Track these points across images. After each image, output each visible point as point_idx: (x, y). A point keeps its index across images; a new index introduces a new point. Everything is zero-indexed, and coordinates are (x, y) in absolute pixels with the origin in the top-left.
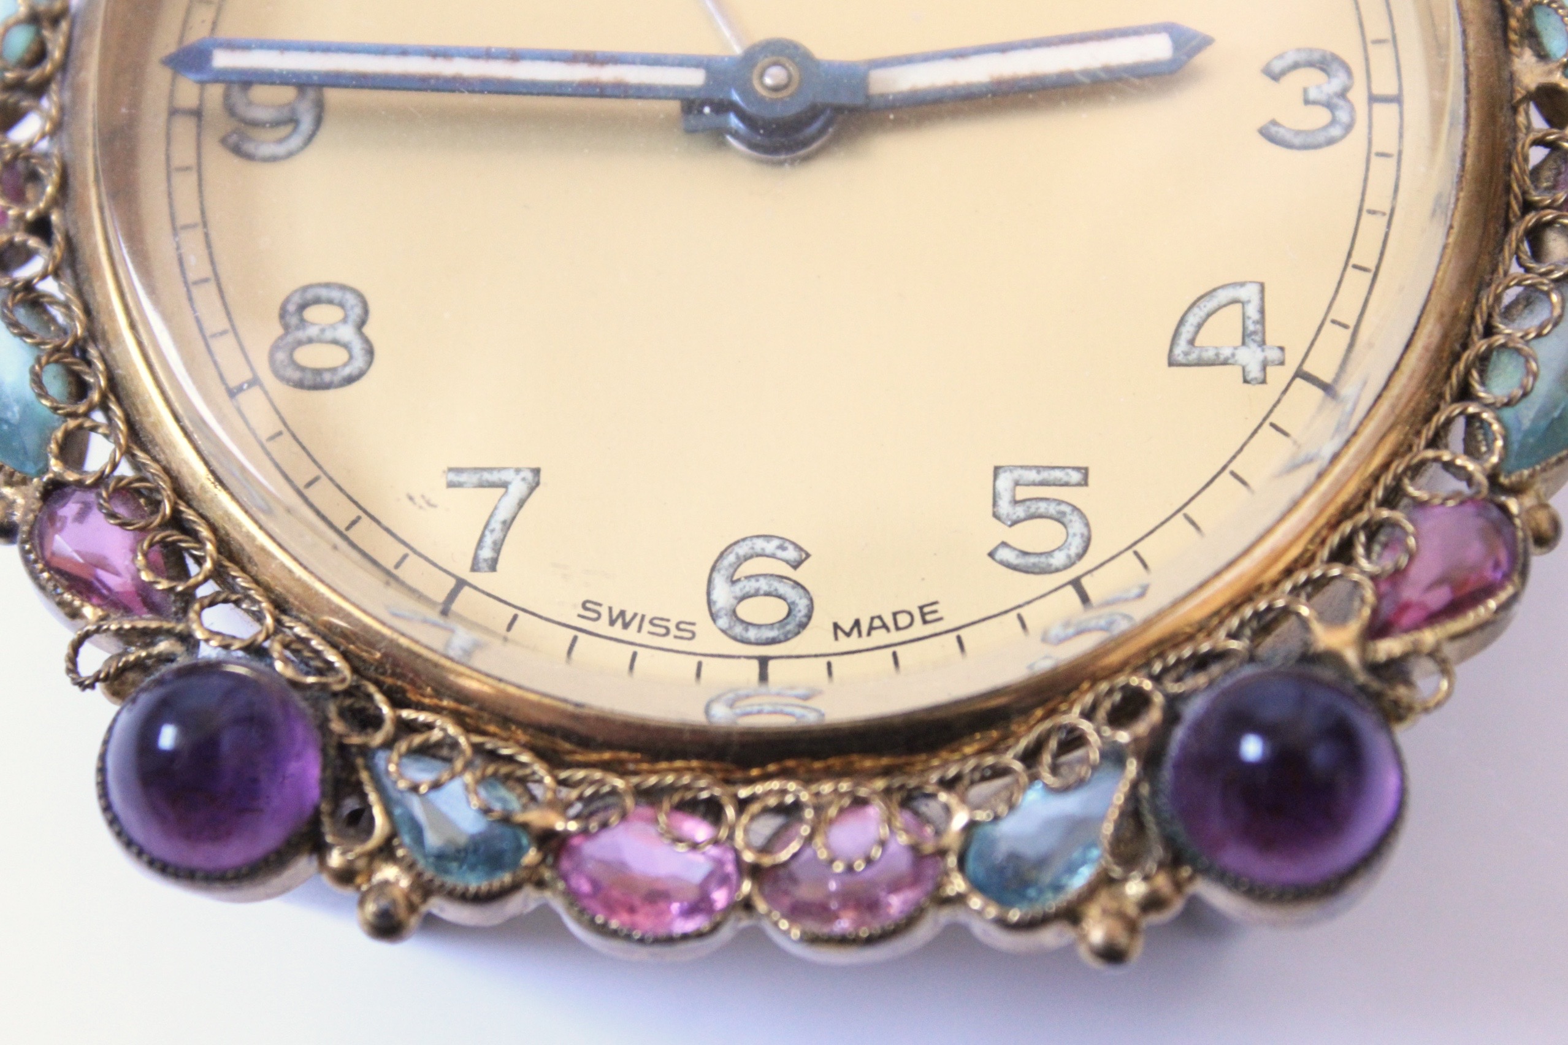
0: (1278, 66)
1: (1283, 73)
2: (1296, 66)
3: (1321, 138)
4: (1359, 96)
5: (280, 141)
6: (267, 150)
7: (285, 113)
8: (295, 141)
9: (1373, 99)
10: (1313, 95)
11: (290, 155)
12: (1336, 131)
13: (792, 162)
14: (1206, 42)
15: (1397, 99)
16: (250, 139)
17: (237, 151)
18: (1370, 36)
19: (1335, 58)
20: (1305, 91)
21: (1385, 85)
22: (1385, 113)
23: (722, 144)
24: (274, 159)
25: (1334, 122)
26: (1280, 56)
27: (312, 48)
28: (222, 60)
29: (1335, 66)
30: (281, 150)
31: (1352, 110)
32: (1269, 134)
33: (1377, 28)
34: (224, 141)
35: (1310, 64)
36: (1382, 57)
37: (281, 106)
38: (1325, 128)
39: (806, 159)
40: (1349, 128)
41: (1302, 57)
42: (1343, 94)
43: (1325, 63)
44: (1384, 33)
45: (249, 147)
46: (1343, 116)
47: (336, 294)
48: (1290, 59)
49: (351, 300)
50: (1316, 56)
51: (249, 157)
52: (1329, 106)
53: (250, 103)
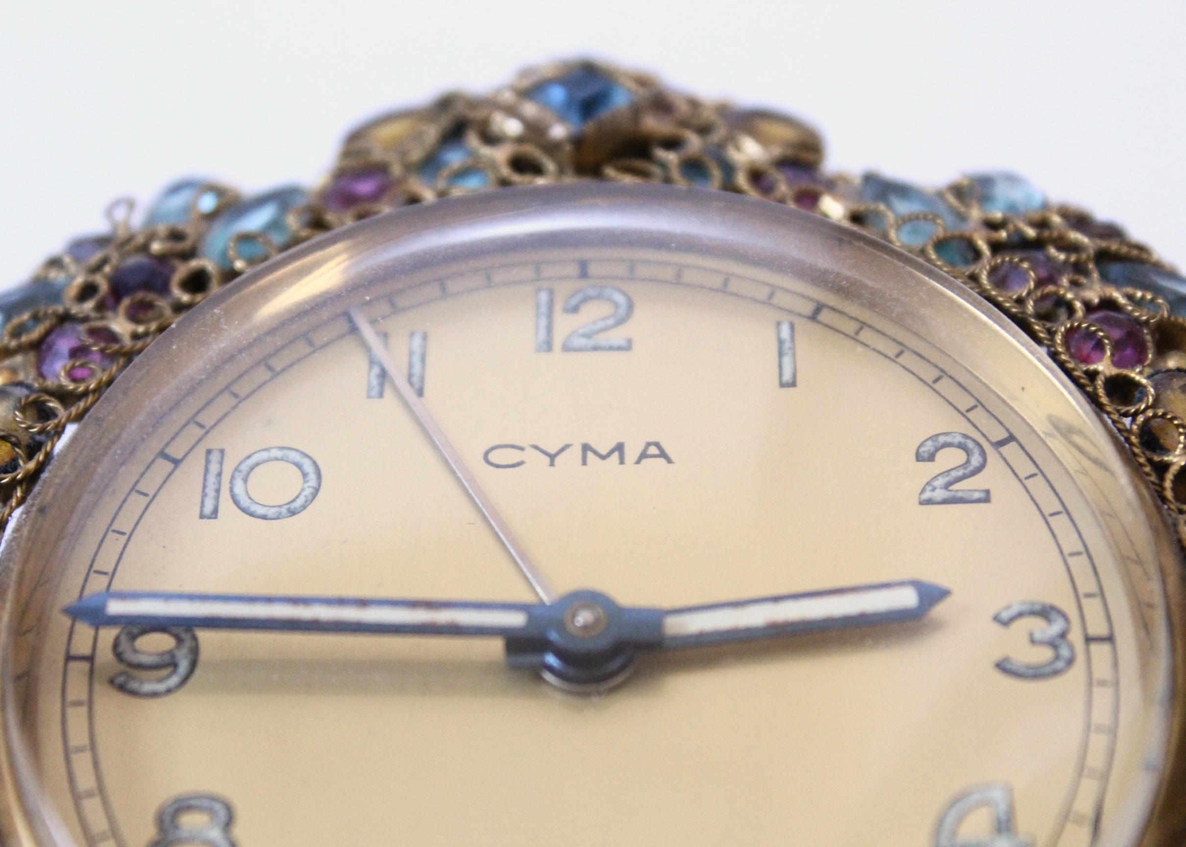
0: (1005, 615)
1: (1012, 619)
2: (1020, 615)
3: (1048, 669)
4: (1076, 637)
5: (160, 680)
6: (148, 687)
7: (167, 658)
8: (174, 680)
9: (1089, 640)
10: (1038, 636)
11: (169, 691)
12: (1060, 665)
13: (599, 693)
14: (943, 594)
15: (1110, 639)
16: (134, 679)
17: (122, 688)
18: (1082, 590)
19: (1053, 608)
20: (1031, 635)
21: (1097, 627)
22: (1100, 651)
23: (539, 679)
24: (155, 695)
25: (1057, 657)
26: (1008, 607)
27: (192, 597)
28: (115, 608)
29: (1054, 615)
30: (161, 687)
31: (1071, 648)
32: (1004, 667)
33: (1087, 584)
34: (111, 682)
35: (1033, 613)
36: (1093, 607)
37: (162, 654)
38: (1052, 662)
39: (612, 690)
40: (1070, 662)
41: (1025, 608)
42: (1063, 635)
43: (1045, 612)
44: (1093, 588)
45: (134, 685)
46: (1065, 652)
47: (205, 803)
48: (1015, 610)
49: (218, 807)
50: (1037, 607)
51: (134, 693)
52: (1053, 644)
53: (135, 651)
